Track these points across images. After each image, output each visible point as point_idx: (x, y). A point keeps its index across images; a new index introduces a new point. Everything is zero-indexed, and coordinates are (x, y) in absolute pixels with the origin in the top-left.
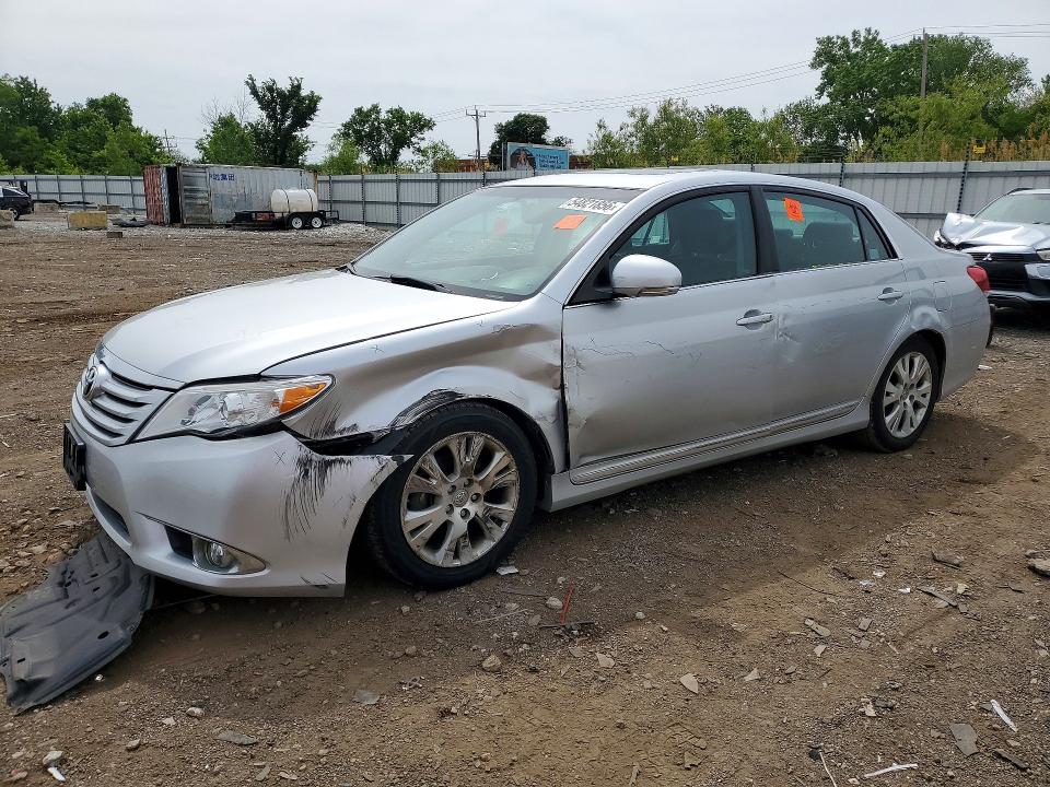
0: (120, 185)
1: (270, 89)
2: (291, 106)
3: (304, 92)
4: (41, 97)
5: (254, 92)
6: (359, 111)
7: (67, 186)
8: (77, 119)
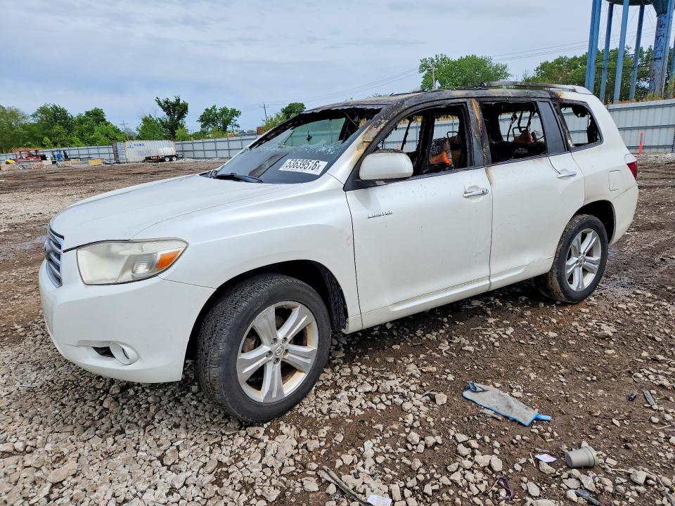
0: (104, 150)
1: (166, 102)
2: (176, 110)
3: (181, 102)
4: (63, 112)
5: (160, 104)
6: (207, 110)
7: (81, 152)
8: (81, 121)
